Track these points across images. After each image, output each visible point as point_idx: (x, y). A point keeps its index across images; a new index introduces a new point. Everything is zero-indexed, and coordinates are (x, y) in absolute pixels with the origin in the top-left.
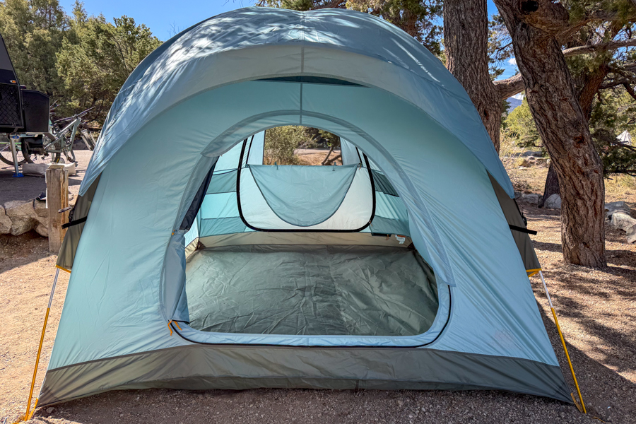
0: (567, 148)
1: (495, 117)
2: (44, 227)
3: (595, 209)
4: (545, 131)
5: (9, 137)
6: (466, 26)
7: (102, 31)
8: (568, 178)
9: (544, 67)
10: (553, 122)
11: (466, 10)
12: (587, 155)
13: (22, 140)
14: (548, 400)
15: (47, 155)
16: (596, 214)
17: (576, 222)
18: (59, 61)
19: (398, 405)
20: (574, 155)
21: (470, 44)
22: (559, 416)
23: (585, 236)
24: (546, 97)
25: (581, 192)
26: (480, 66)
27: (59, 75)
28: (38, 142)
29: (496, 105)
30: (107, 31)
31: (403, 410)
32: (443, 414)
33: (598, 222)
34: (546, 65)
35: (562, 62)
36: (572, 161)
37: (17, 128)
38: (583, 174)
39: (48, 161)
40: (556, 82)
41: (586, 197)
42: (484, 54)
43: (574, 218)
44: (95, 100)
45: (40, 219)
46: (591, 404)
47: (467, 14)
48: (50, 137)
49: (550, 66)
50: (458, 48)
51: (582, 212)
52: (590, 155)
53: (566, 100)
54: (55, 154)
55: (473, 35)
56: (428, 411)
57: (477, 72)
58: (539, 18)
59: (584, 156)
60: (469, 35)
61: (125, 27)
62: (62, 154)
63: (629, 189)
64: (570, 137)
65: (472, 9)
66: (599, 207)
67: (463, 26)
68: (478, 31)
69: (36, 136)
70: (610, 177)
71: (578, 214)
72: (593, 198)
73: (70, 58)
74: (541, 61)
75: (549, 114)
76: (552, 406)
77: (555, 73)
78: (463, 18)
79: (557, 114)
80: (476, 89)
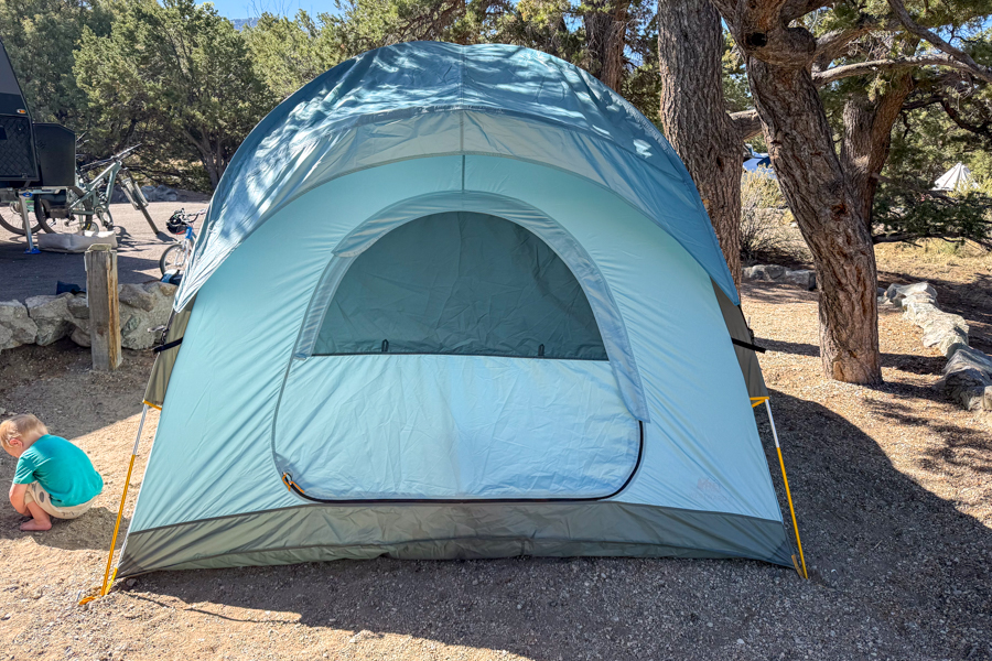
0: (822, 220)
1: (733, 168)
2: (84, 333)
3: (863, 304)
4: (792, 196)
5: (17, 194)
6: (690, 36)
7: (144, 16)
8: (825, 261)
9: (790, 109)
10: (803, 184)
11: (690, 12)
12: (850, 230)
13: (35, 197)
14: (762, 564)
15: (73, 219)
16: (864, 311)
17: (837, 324)
18: (78, 63)
19: (572, 570)
20: (832, 231)
21: (696, 63)
22: (773, 582)
23: (851, 341)
24: (792, 150)
25: (844, 281)
26: (711, 95)
27: (78, 85)
28: (60, 199)
29: (735, 150)
30: (151, 16)
31: (578, 577)
32: (628, 580)
33: (867, 322)
34: (792, 105)
35: (814, 102)
36: (829, 238)
37: (29, 181)
38: (845, 256)
39: (74, 227)
40: (806, 130)
41: (850, 288)
42: (716, 76)
43: (836, 317)
44: (134, 122)
45: (77, 322)
46: (815, 567)
47: (691, 19)
48: (77, 191)
49: (797, 108)
50: (678, 68)
51: (846, 308)
52: (854, 231)
53: (819, 154)
54: (84, 217)
55: (700, 49)
56: (609, 577)
57: (707, 103)
58: (771, 53)
59: (845, 231)
60: (694, 50)
61: (180, 9)
62: (95, 216)
63: (953, 257)
64: (826, 206)
65: (698, 11)
66: (869, 302)
67: (686, 36)
68: (708, 44)
69: (57, 192)
70: (917, 242)
71: (841, 311)
72: (860, 289)
73: (95, 58)
74: (784, 100)
75: (798, 174)
76: (766, 571)
77: (804, 117)
78: (686, 23)
79: (807, 174)
80: (705, 127)
